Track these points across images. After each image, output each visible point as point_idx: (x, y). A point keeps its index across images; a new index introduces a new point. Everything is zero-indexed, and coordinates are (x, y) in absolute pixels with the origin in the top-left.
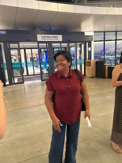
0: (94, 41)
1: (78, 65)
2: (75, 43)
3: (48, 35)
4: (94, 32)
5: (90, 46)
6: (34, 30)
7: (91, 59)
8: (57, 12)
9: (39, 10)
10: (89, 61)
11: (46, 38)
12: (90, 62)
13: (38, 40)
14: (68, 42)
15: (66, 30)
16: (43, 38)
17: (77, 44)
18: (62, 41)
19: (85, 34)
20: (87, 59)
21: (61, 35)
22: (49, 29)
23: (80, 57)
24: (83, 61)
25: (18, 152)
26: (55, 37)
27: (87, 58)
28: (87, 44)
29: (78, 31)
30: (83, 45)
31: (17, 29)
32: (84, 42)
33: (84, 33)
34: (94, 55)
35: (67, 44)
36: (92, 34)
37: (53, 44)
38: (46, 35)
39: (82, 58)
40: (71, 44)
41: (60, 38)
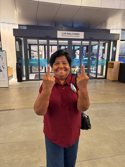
0: (121, 40)
1: (98, 66)
2: (98, 41)
3: (69, 32)
4: (122, 30)
5: (115, 45)
6: (56, 26)
7: (114, 60)
8: (81, 7)
9: (61, 4)
10: (112, 62)
11: (67, 35)
12: (113, 64)
13: (58, 37)
14: (90, 40)
15: (89, 27)
16: (63, 35)
17: (100, 42)
18: (83, 38)
19: (111, 32)
20: (110, 60)
21: (83, 33)
22: (71, 25)
23: (102, 58)
24: (105, 62)
25: (15, 158)
26: (76, 34)
27: (110, 58)
28: (112, 43)
29: (103, 28)
30: (107, 44)
31: (39, 25)
32: (108, 41)
33: (109, 30)
34: (119, 56)
35: (88, 42)
36: (119, 32)
37: (73, 42)
38: (67, 32)
39: (105, 59)
40: (93, 43)
41: (81, 35)
